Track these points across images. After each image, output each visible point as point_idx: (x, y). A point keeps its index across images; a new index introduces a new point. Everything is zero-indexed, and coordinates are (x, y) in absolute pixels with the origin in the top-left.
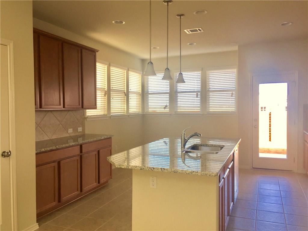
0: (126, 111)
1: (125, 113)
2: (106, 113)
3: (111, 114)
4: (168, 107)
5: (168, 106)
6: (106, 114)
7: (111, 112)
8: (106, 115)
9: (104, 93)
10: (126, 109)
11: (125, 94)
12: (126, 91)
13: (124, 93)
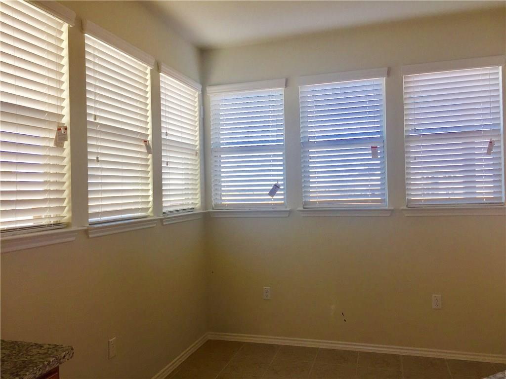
0: (150, 205)
1: (149, 213)
2: (66, 215)
3: (91, 220)
4: (282, 190)
5: (282, 187)
6: (64, 220)
7: (91, 211)
8: (67, 225)
9: (53, 136)
10: (151, 199)
11: (148, 147)
12: (150, 138)
13: (143, 144)
